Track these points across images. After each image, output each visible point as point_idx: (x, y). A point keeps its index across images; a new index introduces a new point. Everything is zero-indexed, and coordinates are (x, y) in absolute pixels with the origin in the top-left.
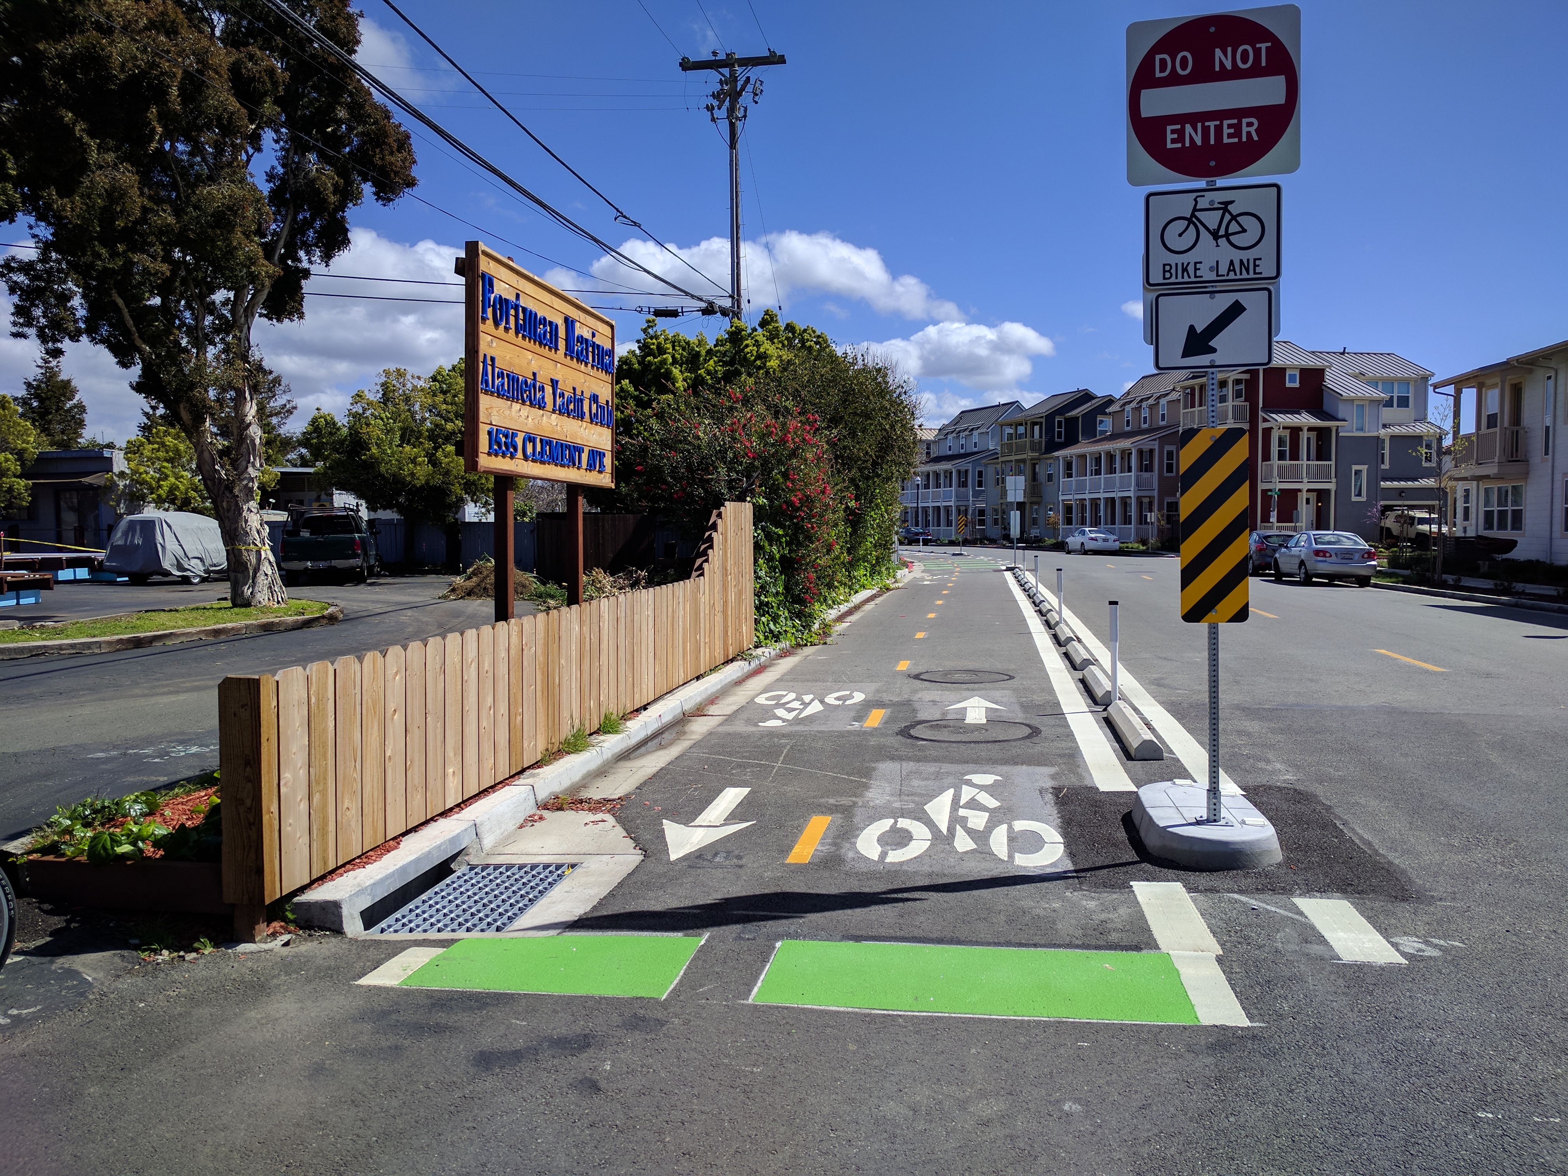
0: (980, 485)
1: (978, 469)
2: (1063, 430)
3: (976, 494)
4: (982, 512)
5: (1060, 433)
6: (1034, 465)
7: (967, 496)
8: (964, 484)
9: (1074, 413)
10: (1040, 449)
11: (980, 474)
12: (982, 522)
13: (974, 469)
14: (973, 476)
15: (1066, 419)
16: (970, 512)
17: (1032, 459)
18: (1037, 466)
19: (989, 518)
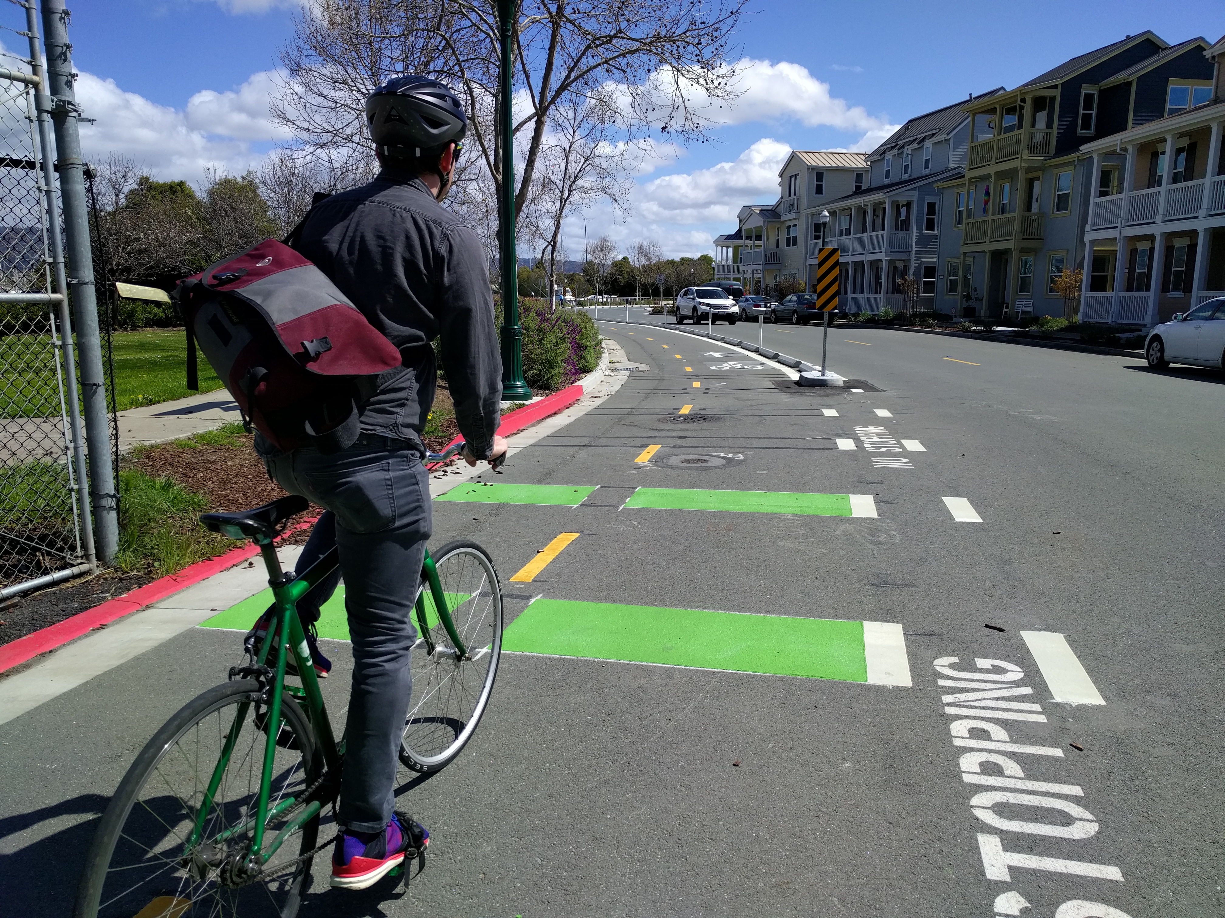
0: (930, 226)
1: (929, 199)
2: (1094, 112)
3: (923, 241)
4: (930, 271)
5: (1087, 118)
6: (1030, 183)
7: (909, 246)
8: (904, 226)
9: (1120, 77)
10: (1046, 150)
11: (931, 208)
12: (929, 287)
13: (921, 200)
14: (919, 212)
15: (1102, 92)
16: (912, 270)
17: (1029, 170)
18: (1037, 184)
19: (941, 280)
